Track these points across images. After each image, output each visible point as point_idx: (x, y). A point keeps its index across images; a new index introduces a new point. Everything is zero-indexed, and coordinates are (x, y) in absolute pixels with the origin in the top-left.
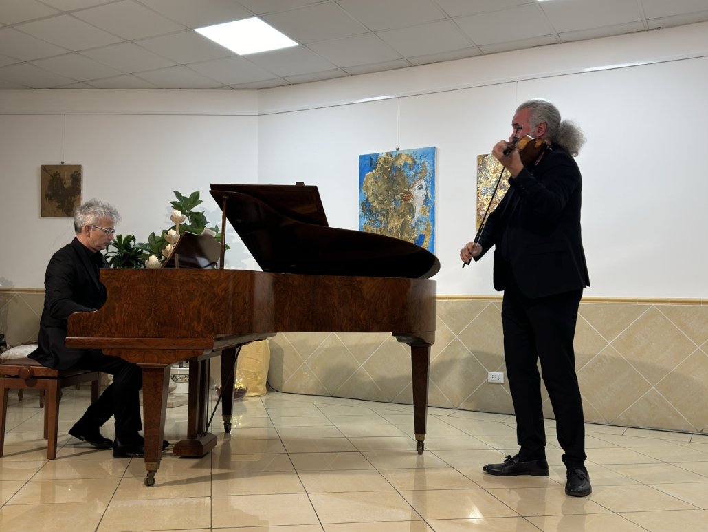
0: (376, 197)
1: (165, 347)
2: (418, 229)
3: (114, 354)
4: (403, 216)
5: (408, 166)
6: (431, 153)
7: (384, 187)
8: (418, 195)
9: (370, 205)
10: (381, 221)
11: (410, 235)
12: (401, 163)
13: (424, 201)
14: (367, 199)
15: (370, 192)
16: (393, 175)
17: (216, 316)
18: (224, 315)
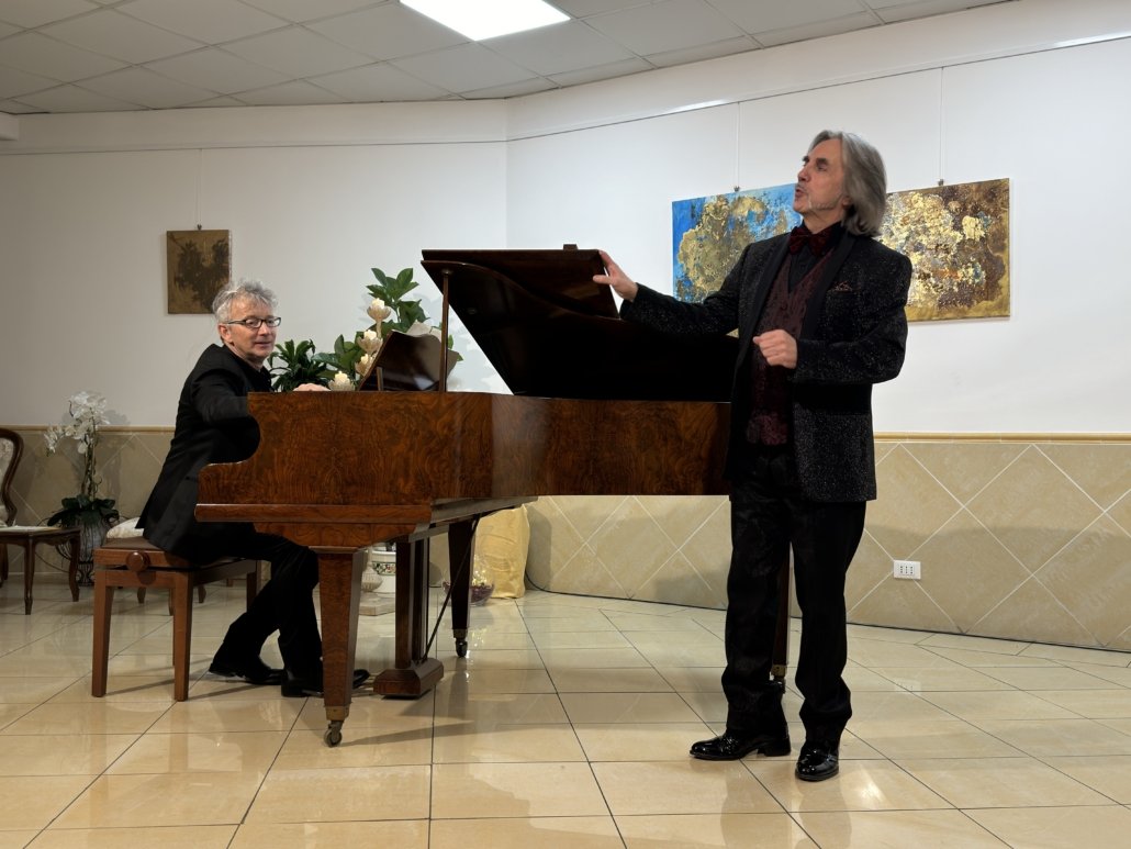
0: (702, 271)
1: (353, 520)
3: (273, 530)
5: (755, 217)
7: (714, 253)
9: (691, 285)
12: (742, 212)
14: (686, 274)
15: (691, 263)
16: (729, 232)
17: (435, 469)
18: (447, 467)
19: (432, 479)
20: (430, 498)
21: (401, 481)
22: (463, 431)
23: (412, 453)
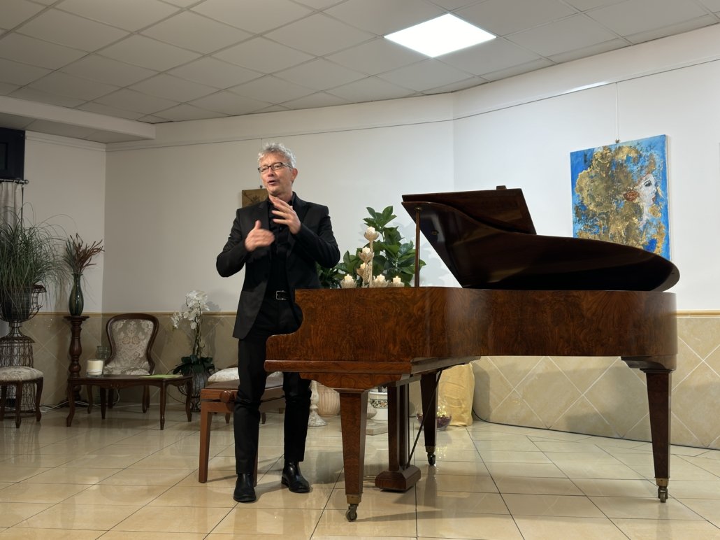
0: (592, 198)
1: (361, 372)
2: (647, 233)
4: (628, 218)
5: (632, 160)
6: (660, 143)
7: (602, 186)
8: (646, 194)
9: (585, 209)
10: (600, 226)
11: (637, 241)
12: (622, 157)
13: (653, 199)
14: (582, 201)
15: (585, 193)
16: (612, 172)
17: (413, 338)
18: (421, 336)
19: (412, 345)
20: (410, 357)
21: (391, 346)
22: (431, 313)
23: (398, 327)
